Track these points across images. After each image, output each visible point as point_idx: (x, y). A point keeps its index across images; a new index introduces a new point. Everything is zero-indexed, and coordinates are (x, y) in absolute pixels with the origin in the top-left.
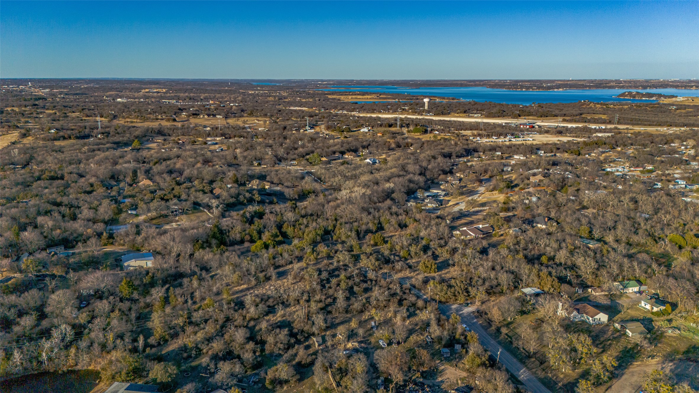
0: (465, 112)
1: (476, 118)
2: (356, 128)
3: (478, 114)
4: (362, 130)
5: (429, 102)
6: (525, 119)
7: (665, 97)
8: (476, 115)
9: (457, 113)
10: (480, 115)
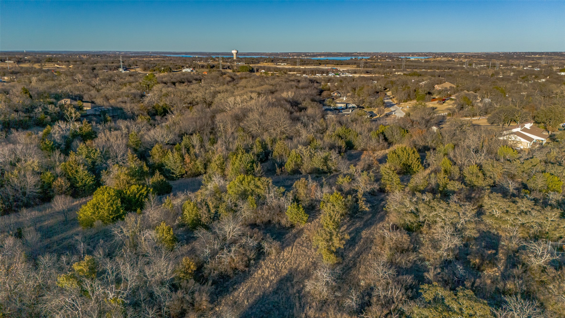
0: (272, 62)
2: (176, 69)
3: (283, 63)
4: (184, 71)
9: (266, 63)
10: (286, 64)
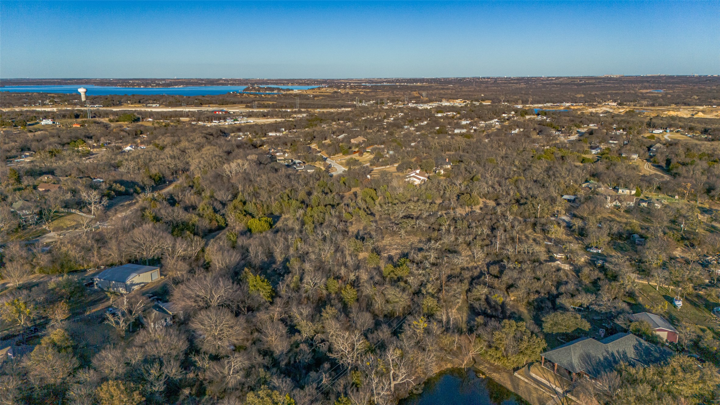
0: (139, 102)
1: (155, 107)
3: (155, 103)
4: (43, 123)
5: (85, 92)
6: (209, 107)
7: (284, 90)
8: (154, 105)
10: (158, 105)
